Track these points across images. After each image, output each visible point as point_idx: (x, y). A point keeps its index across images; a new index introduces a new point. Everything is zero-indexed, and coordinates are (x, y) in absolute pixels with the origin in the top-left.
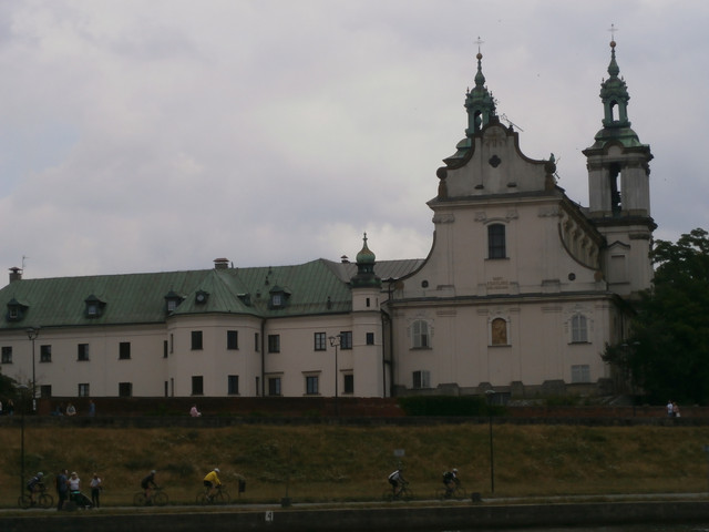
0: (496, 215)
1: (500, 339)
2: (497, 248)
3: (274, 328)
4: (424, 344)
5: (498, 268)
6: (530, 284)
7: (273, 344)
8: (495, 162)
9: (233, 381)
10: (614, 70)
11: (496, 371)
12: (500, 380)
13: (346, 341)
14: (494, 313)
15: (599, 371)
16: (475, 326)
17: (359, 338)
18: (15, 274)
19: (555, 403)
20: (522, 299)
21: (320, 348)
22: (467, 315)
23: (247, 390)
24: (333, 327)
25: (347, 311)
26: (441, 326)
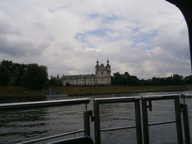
0: (102, 71)
1: (103, 80)
2: (102, 73)
3: (85, 80)
4: (97, 81)
5: (102, 75)
6: (105, 76)
7: (85, 81)
8: (102, 67)
9: (83, 84)
10: (108, 60)
11: (102, 83)
12: (103, 84)
13: (91, 81)
14: (102, 78)
15: (110, 83)
16: (101, 79)
17: (92, 80)
18: (64, 75)
19: (107, 85)
20: (104, 77)
21: (89, 81)
22: (100, 79)
23: (84, 84)
24: (90, 80)
25: (91, 78)
26: (98, 79)
